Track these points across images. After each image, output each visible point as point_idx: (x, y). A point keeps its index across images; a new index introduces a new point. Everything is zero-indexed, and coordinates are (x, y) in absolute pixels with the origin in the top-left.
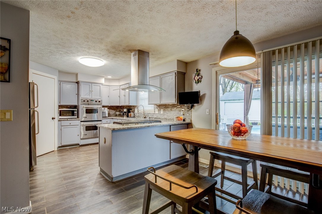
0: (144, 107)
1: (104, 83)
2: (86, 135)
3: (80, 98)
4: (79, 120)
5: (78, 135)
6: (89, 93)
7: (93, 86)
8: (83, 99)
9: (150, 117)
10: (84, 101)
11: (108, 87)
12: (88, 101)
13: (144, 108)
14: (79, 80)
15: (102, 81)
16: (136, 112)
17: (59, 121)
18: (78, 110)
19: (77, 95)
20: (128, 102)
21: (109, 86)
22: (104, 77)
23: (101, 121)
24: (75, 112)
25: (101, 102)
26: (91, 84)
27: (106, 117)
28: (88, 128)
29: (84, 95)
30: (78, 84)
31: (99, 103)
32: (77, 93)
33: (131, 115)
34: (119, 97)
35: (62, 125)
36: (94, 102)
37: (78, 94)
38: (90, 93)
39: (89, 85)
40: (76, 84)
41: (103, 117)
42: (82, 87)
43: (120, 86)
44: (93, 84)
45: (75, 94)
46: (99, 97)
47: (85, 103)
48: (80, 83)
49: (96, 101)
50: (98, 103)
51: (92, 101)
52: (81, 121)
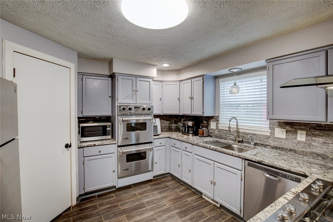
0: (238, 121)
1: (156, 76)
2: (128, 169)
3: (117, 104)
4: (116, 144)
5: (114, 172)
6: (131, 95)
7: (138, 82)
8: (122, 106)
9: (258, 142)
10: (124, 109)
11: (160, 83)
12: (130, 109)
13: (237, 123)
14: (114, 71)
15: (153, 72)
16: (211, 127)
17: (79, 148)
18: (112, 125)
19: (110, 99)
20: (202, 109)
21: (162, 81)
22: (156, 65)
23: (151, 143)
24: (108, 129)
25: (151, 111)
26: (134, 79)
27: (158, 135)
28: (131, 157)
29: (123, 98)
30: (114, 79)
31: (149, 112)
32: (110, 95)
33: (203, 134)
34: (179, 99)
35: (84, 156)
36: (140, 111)
37: (113, 97)
38: (133, 95)
39: (131, 81)
40: (110, 79)
41: (154, 136)
42: (120, 84)
43: (181, 81)
44: (138, 79)
45: (108, 97)
46: (148, 102)
47: (124, 112)
48: (116, 76)
49: (144, 109)
50: (146, 111)
51: (136, 109)
52: (119, 146)
